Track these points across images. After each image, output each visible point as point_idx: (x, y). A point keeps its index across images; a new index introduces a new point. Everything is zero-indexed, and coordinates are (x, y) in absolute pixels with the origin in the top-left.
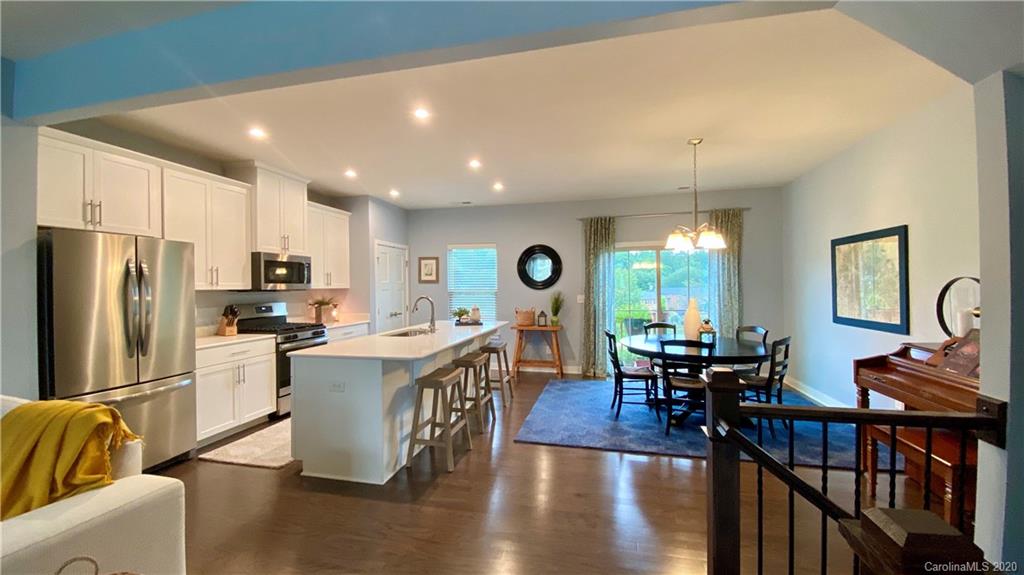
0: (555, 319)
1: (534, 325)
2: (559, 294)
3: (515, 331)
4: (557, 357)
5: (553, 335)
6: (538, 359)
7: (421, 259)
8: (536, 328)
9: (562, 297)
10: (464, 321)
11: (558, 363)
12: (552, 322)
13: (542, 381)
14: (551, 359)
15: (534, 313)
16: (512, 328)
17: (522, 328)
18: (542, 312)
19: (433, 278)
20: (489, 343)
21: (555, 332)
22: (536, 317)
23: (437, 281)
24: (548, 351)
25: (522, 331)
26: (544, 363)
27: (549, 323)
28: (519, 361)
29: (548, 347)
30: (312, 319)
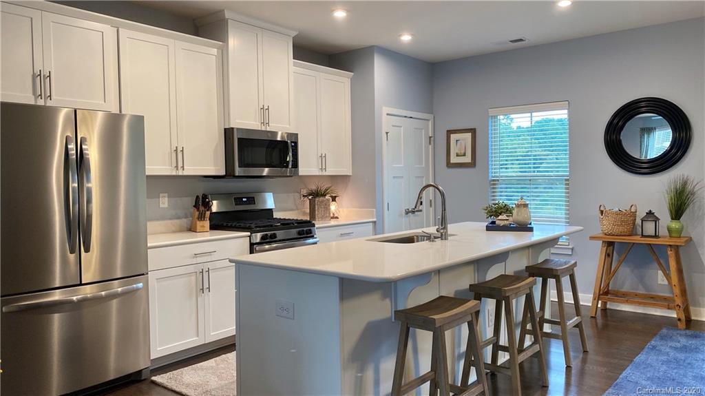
0: (675, 225)
1: (632, 233)
2: (685, 184)
3: (600, 243)
4: (677, 291)
5: (671, 253)
6: (641, 291)
7: (449, 132)
8: (637, 239)
9: (689, 187)
10: (502, 223)
11: (679, 301)
12: (669, 230)
13: (649, 328)
14: (667, 295)
15: (634, 214)
16: (592, 238)
17: (610, 239)
18: (650, 213)
19: (468, 159)
20: (546, 261)
21: (676, 248)
22: (638, 221)
23: (473, 164)
24: (661, 279)
25: (610, 244)
26: (653, 300)
27: (663, 231)
28: (607, 293)
29: (660, 272)
30: (304, 214)
